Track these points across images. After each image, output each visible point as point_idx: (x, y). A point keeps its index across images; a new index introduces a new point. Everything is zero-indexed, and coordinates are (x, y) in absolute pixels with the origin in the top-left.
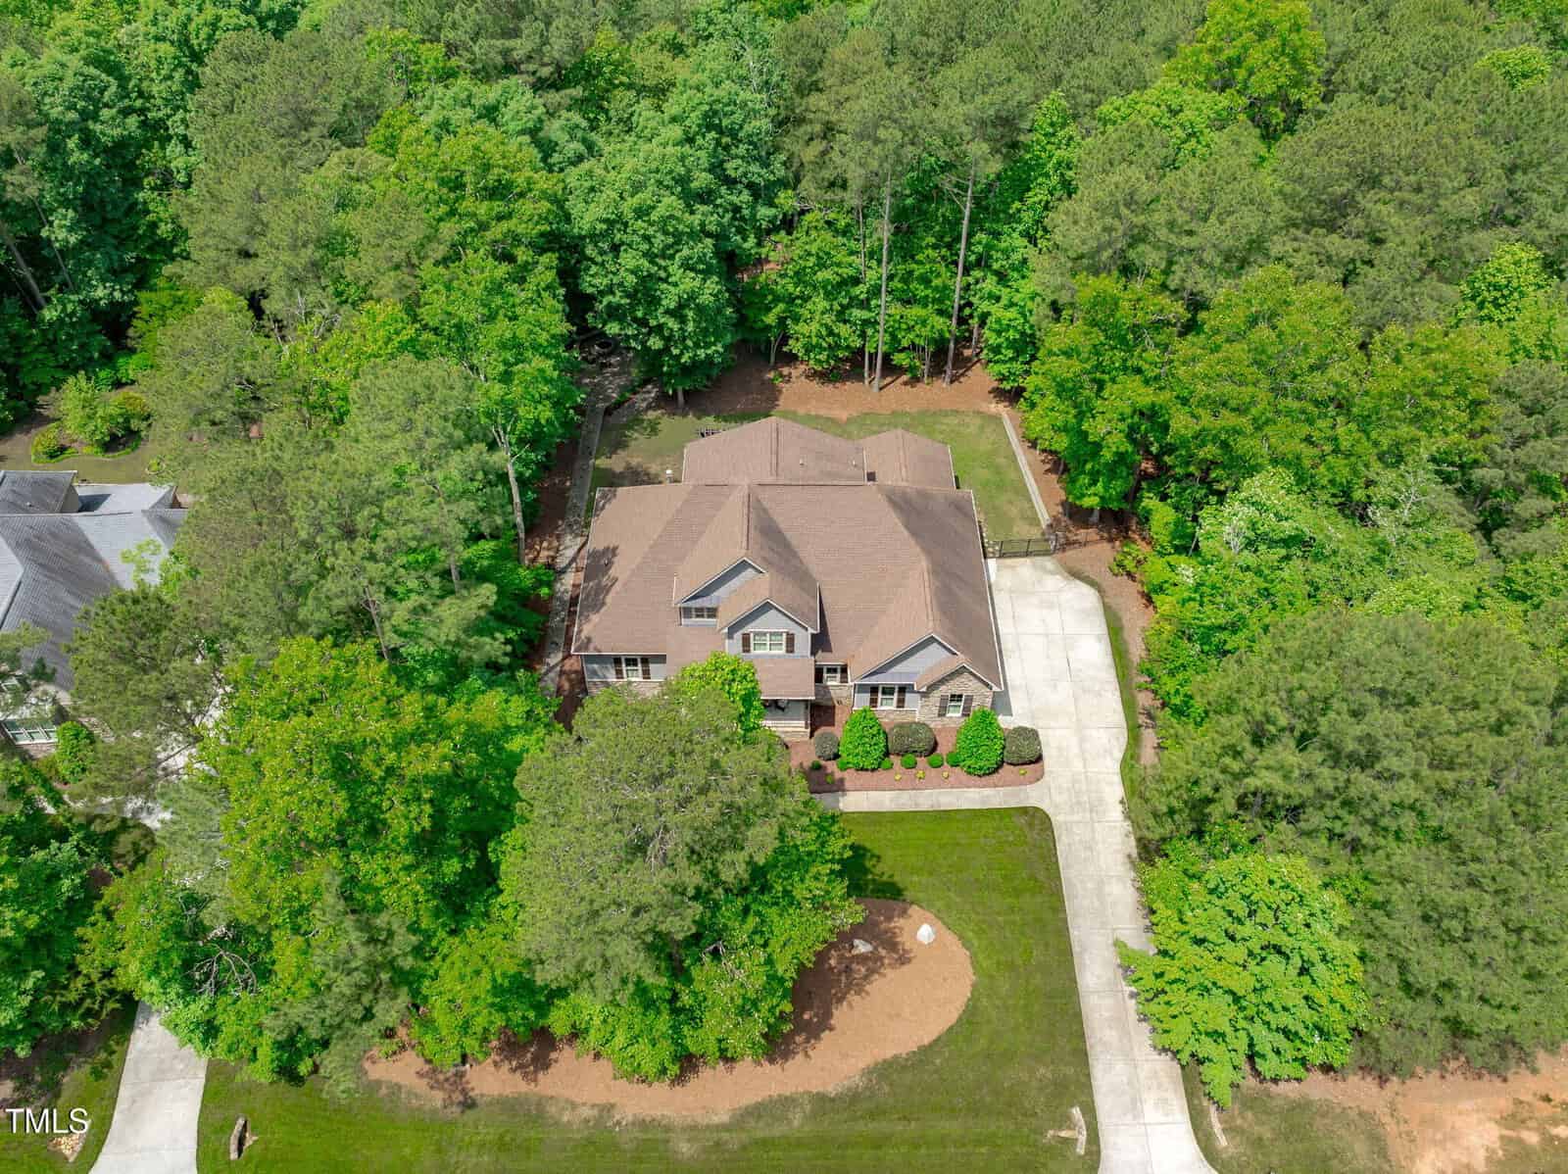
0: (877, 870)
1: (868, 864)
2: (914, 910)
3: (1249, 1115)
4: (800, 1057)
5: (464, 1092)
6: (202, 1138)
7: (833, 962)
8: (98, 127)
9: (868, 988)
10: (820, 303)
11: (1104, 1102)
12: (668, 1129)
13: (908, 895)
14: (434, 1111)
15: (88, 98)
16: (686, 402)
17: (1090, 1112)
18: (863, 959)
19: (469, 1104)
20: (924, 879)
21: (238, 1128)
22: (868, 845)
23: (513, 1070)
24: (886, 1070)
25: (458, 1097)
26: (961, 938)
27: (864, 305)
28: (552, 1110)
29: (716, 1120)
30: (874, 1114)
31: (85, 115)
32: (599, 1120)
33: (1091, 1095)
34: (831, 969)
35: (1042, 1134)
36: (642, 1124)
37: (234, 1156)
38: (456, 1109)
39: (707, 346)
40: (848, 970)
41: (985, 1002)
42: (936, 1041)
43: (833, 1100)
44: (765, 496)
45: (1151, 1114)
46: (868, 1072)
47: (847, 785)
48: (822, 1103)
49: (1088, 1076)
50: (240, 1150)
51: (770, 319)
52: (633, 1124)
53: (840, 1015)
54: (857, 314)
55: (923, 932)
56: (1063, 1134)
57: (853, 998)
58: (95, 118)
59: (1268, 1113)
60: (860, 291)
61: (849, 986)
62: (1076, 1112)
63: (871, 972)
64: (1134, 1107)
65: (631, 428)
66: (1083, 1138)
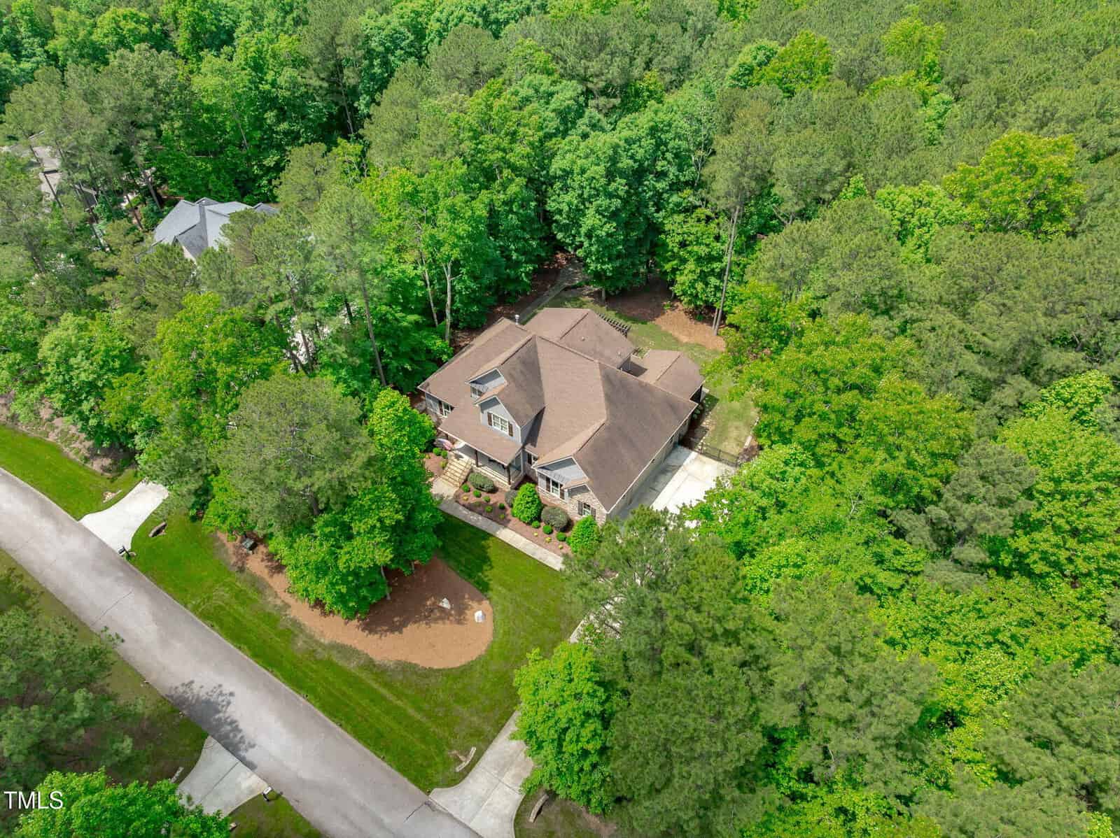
0: (486, 573)
1: (485, 567)
2: (486, 603)
3: (561, 818)
4: (377, 636)
5: (243, 563)
6: (146, 522)
7: (428, 603)
8: (392, 58)
9: (432, 625)
10: (691, 265)
11: (491, 755)
12: (302, 631)
13: (490, 593)
14: (228, 564)
15: (393, 42)
16: (606, 299)
17: (479, 755)
18: (443, 610)
19: (242, 570)
20: (504, 591)
21: (160, 526)
22: (493, 559)
23: (266, 566)
24: (406, 668)
25: (240, 564)
26: (495, 630)
27: (720, 276)
28: (267, 592)
29: (322, 641)
30: (386, 685)
31: (388, 50)
32: (280, 609)
33: (487, 747)
34: (425, 605)
35: (451, 748)
36: (295, 622)
37: (151, 535)
38: (236, 569)
39: (603, 263)
40: (432, 611)
41: (478, 667)
42: (439, 670)
43: (374, 666)
44: (541, 346)
45: (508, 778)
46: (398, 663)
47: (510, 525)
48: (370, 665)
49: (494, 737)
50: (154, 535)
51: (668, 267)
52: (291, 620)
53: (410, 629)
54: (713, 281)
55: (478, 614)
56: (461, 757)
57: (423, 625)
58: (393, 54)
59: (572, 824)
60: (717, 266)
61: (426, 617)
62: (473, 750)
63: (441, 618)
64: (502, 768)
65: (569, 301)
66: (464, 765)
